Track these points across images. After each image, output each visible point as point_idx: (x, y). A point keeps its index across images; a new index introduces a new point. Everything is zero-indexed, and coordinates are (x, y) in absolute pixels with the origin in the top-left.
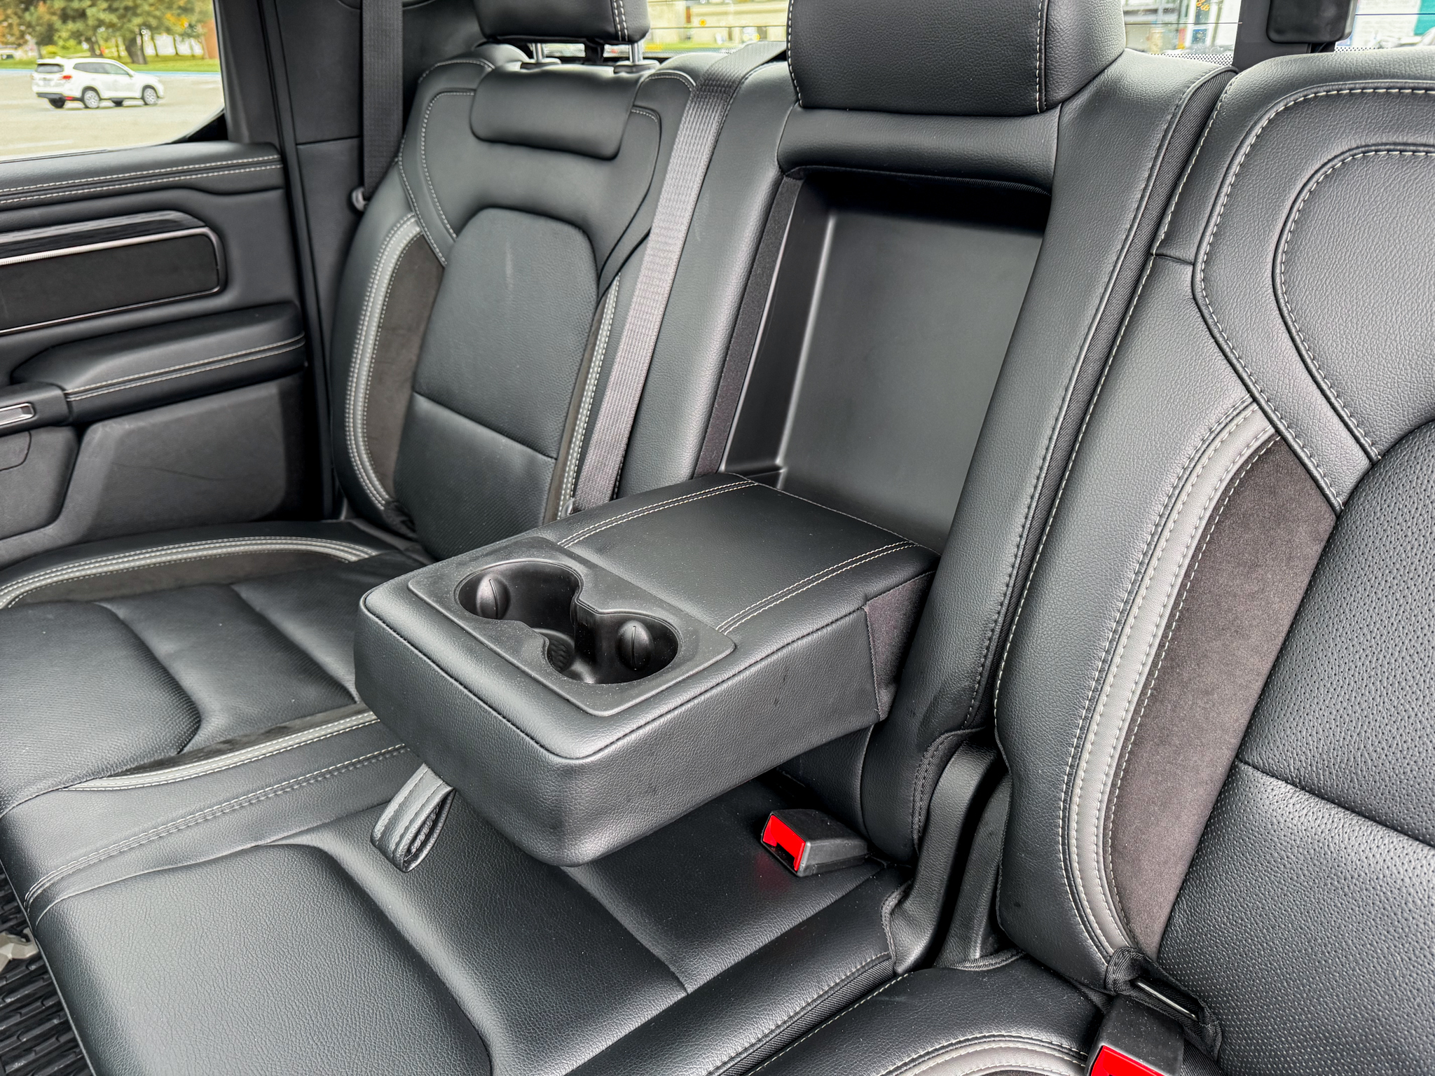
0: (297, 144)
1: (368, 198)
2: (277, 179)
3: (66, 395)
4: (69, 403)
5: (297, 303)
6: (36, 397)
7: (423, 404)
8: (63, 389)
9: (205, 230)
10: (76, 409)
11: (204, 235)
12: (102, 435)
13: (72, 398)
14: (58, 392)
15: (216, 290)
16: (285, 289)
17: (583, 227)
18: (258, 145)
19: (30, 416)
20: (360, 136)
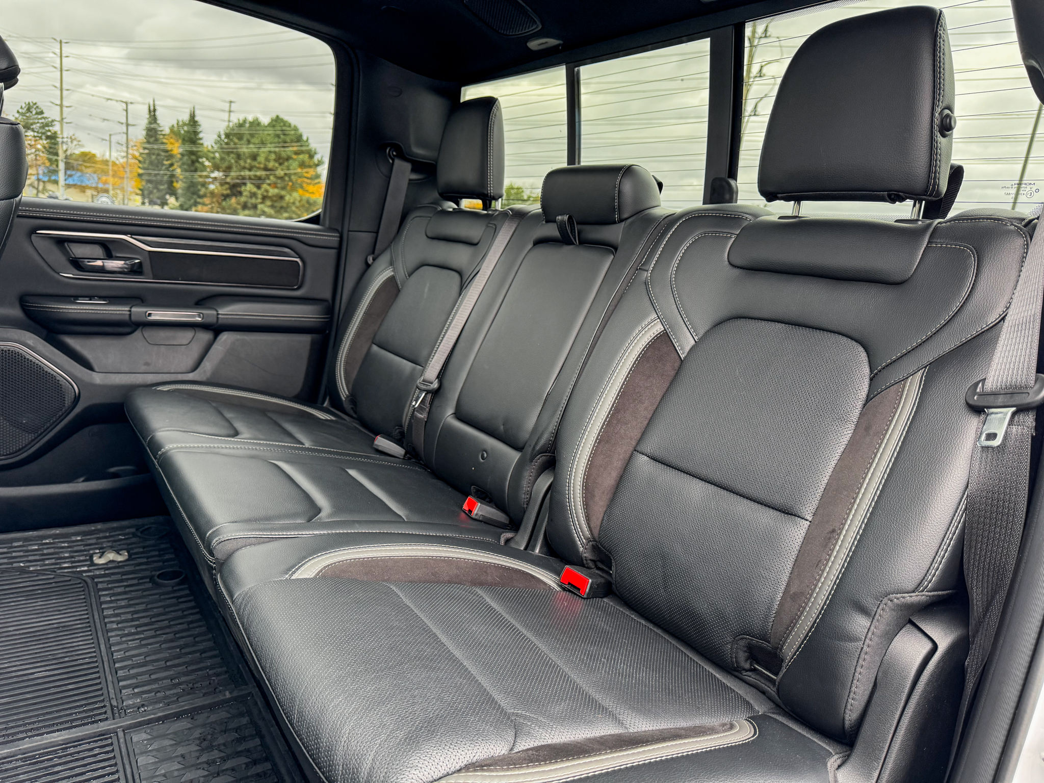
0: (349, 231)
1: (374, 260)
2: (336, 245)
3: (218, 314)
4: (218, 318)
5: (331, 302)
6: (205, 312)
7: (375, 348)
8: (217, 311)
9: (298, 260)
10: (220, 321)
11: (296, 262)
12: (225, 337)
13: (220, 316)
14: (215, 312)
15: (296, 287)
16: (327, 295)
17: (460, 273)
18: (331, 229)
19: (200, 319)
20: (377, 232)
